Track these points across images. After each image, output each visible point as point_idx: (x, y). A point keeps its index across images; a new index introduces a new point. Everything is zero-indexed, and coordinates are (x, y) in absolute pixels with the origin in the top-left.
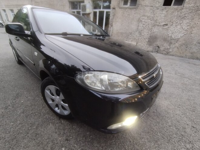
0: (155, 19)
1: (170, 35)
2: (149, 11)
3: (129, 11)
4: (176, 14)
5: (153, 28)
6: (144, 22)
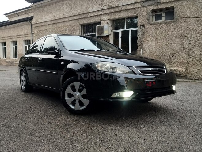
2: (194, 23)
3: (165, 26)
6: (191, 37)
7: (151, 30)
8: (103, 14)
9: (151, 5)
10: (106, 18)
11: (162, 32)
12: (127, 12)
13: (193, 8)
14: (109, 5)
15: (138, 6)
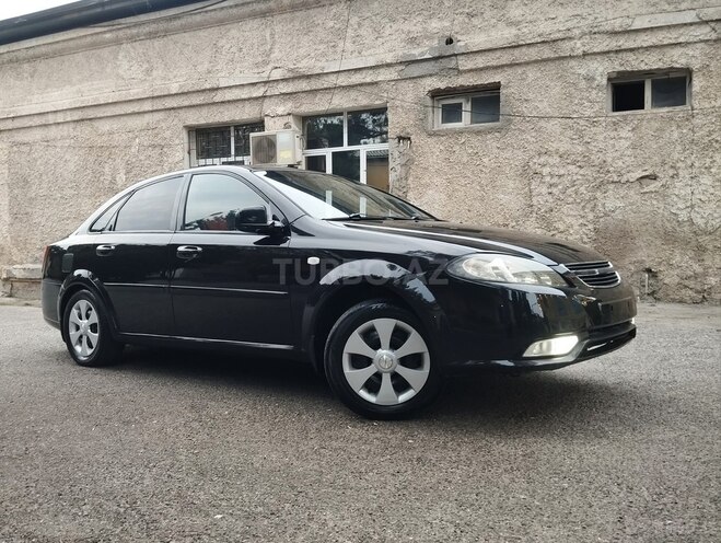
0: (596, 158)
1: (683, 216)
2: (561, 133)
3: (474, 140)
4: (676, 135)
5: (598, 194)
6: (552, 176)
7: (431, 152)
8: (271, 96)
9: (431, 75)
10: (281, 110)
11: (465, 159)
12: (353, 94)
13: (556, 89)
14: (292, 67)
15: (388, 77)
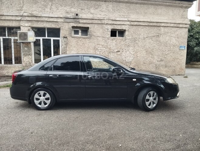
1: (124, 59)
2: (102, 41)
6: (100, 50)
7: (73, 42)
11: (81, 44)
13: (101, 31)
15: (61, 21)
